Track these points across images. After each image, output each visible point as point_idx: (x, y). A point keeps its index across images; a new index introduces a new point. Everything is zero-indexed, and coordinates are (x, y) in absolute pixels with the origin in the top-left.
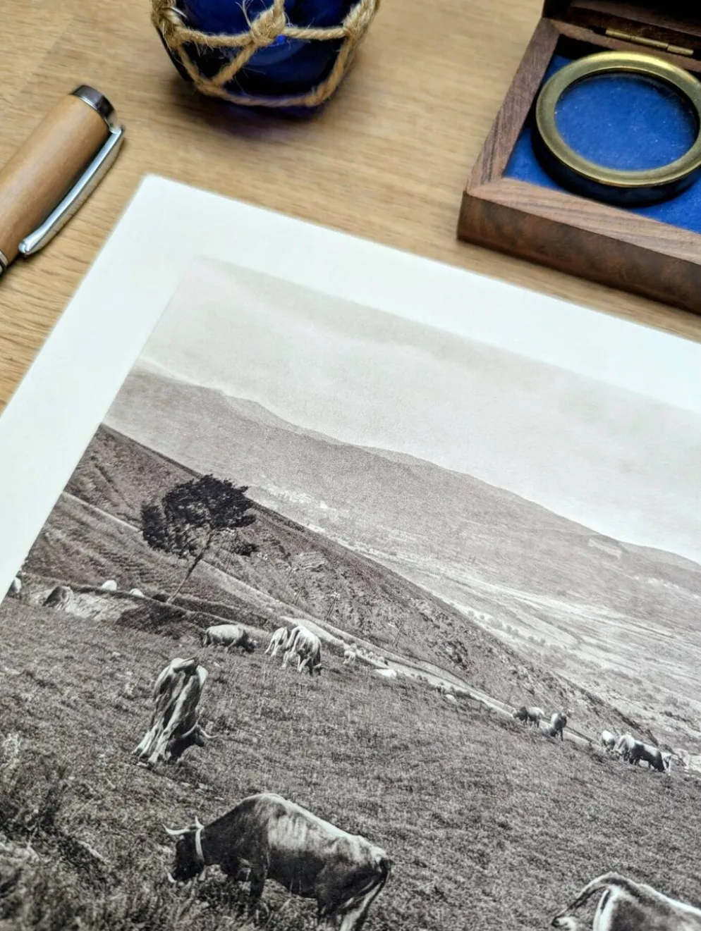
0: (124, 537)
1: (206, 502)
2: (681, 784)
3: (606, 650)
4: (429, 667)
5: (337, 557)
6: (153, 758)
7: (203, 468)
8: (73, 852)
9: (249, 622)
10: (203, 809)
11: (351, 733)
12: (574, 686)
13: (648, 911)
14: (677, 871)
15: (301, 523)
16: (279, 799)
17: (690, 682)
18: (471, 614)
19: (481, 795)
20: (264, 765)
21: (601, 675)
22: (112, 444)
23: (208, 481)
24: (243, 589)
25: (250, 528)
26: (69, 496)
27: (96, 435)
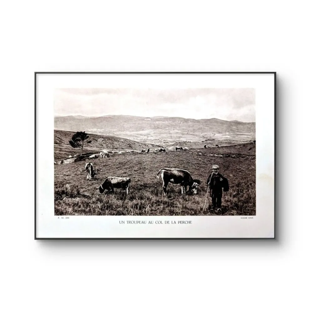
0: (68, 148)
1: (79, 137)
2: (169, 152)
3: (152, 136)
4: (126, 149)
5: (105, 138)
6: (90, 179)
7: (76, 131)
8: (84, 196)
9: (95, 153)
10: (100, 183)
11: (118, 164)
12: (149, 144)
13: (168, 171)
14: (171, 165)
15: (97, 134)
16: (111, 177)
17: (167, 137)
18: (130, 139)
19: (140, 165)
20: (107, 173)
21: (153, 141)
22: (58, 133)
23: (78, 133)
24: (92, 149)
25: (89, 138)
26: (55, 145)
27: (54, 132)
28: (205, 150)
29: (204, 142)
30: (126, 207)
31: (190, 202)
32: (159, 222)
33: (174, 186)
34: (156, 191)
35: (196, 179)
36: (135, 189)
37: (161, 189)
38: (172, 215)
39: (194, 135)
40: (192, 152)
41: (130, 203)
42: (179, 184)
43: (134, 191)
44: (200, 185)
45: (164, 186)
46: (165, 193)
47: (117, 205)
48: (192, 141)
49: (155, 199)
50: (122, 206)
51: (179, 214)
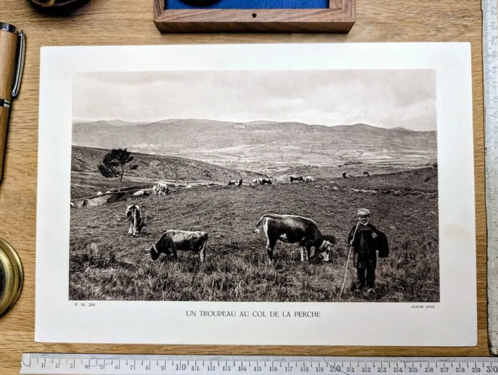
0: (97, 178)
1: (117, 158)
2: (277, 186)
3: (248, 157)
4: (200, 181)
5: (162, 159)
7: (111, 147)
8: (123, 265)
9: (145, 188)
10: (153, 241)
11: (185, 206)
12: (242, 171)
14: (281, 208)
15: (148, 153)
17: (273, 157)
18: (207, 161)
19: (225, 209)
20: (165, 224)
21: (248, 165)
22: (78, 151)
23: (114, 151)
24: (139, 179)
25: (133, 161)
26: (73, 172)
27: (72, 150)
28: (343, 182)
29: (342, 167)
30: (199, 286)
31: (316, 276)
32: (260, 314)
33: (286, 246)
34: (253, 256)
35: (329, 234)
36: (216, 253)
37: (264, 253)
38: (283, 301)
39: (324, 154)
40: (320, 184)
42: (296, 244)
43: (213, 256)
44: (335, 245)
45: (269, 247)
46: (271, 260)
47: (183, 281)
48: (320, 166)
49: (251, 271)
50: (192, 283)
51: (296, 299)
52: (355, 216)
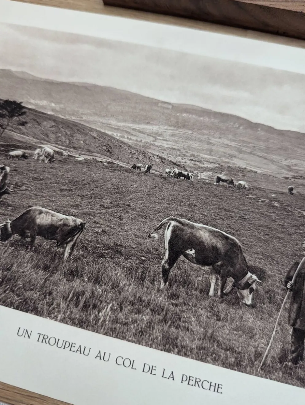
1: (6, 109)
2: (197, 183)
3: (166, 141)
4: (97, 155)
5: (59, 122)
7: (5, 97)
9: (24, 148)
11: (67, 181)
12: (154, 155)
13: (185, 228)
14: (196, 213)
15: (44, 112)
16: (40, 208)
17: (200, 148)
18: (113, 134)
19: (119, 196)
20: (34, 197)
21: (165, 150)
23: (7, 102)
24: (23, 138)
25: (24, 116)
28: (288, 198)
29: (289, 180)
30: (50, 294)
31: (227, 324)
32: (127, 363)
33: (192, 268)
34: (140, 270)
35: (257, 264)
36: (89, 253)
37: (157, 269)
38: (169, 351)
39: (266, 159)
40: (256, 195)
41: (64, 286)
42: (206, 268)
43: (83, 256)
44: (264, 284)
45: (166, 262)
46: (165, 282)
47: (30, 281)
48: (259, 171)
49: (131, 292)
50: (42, 287)
51: (189, 353)
52: (299, 249)
